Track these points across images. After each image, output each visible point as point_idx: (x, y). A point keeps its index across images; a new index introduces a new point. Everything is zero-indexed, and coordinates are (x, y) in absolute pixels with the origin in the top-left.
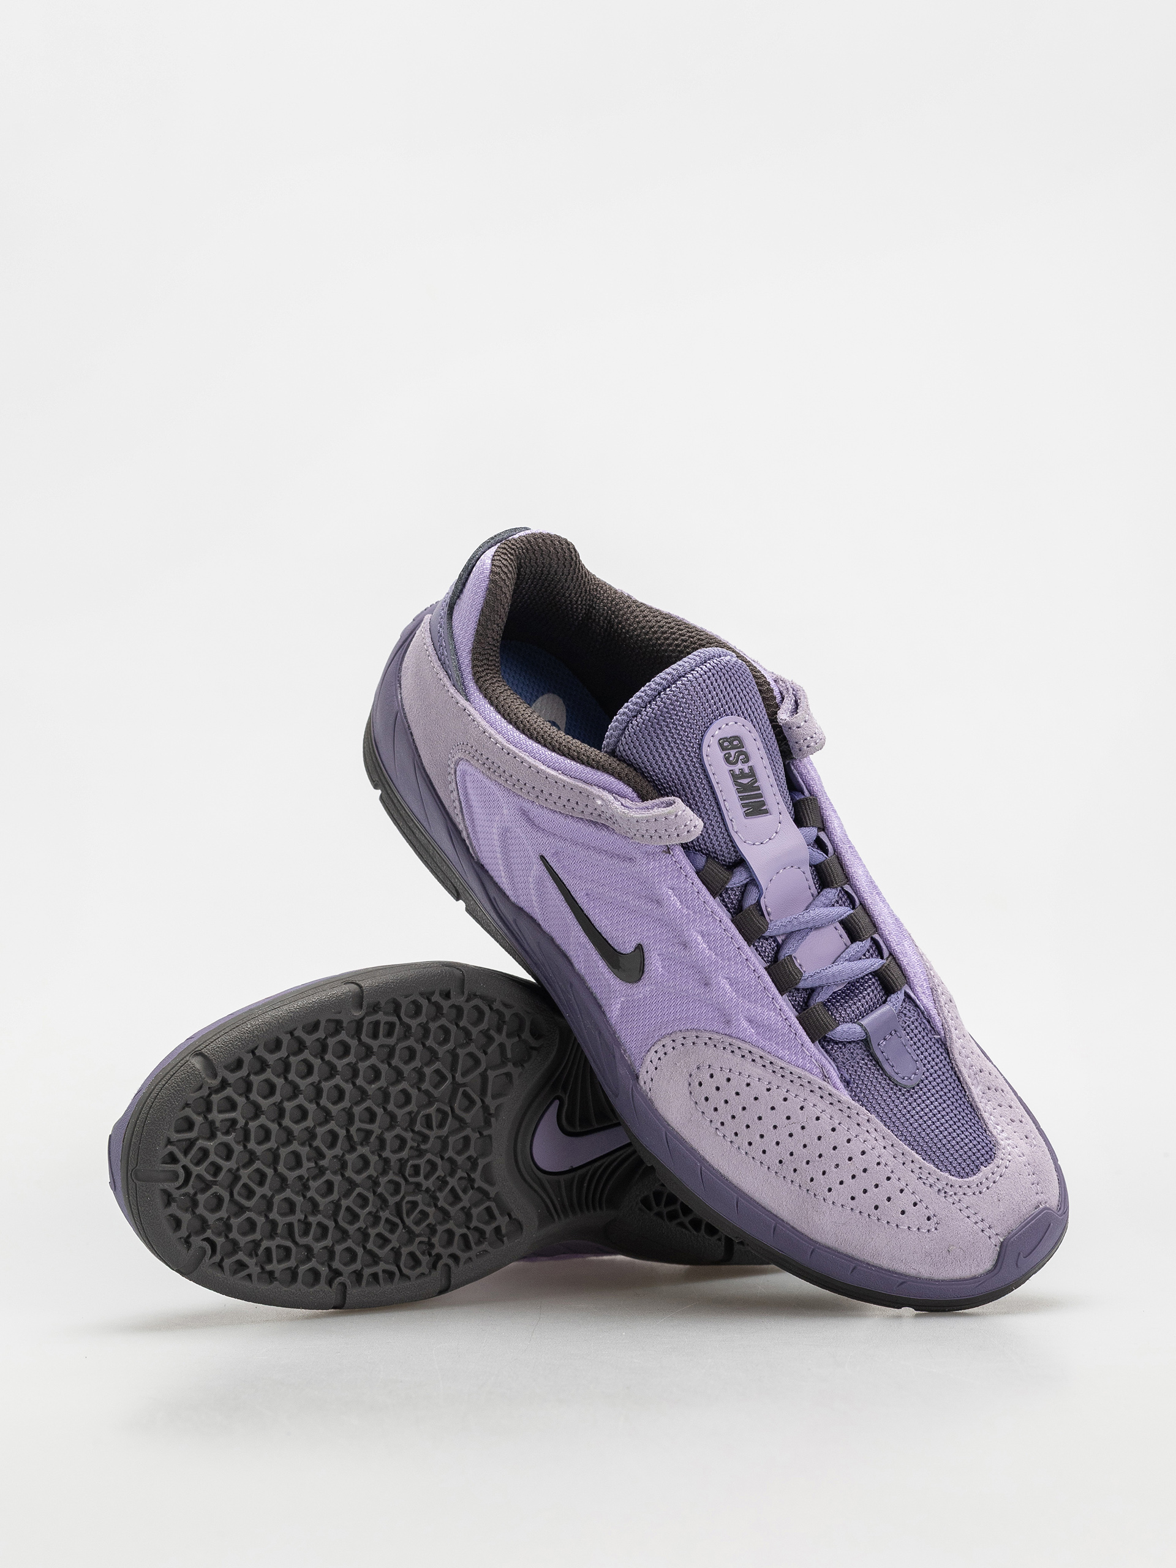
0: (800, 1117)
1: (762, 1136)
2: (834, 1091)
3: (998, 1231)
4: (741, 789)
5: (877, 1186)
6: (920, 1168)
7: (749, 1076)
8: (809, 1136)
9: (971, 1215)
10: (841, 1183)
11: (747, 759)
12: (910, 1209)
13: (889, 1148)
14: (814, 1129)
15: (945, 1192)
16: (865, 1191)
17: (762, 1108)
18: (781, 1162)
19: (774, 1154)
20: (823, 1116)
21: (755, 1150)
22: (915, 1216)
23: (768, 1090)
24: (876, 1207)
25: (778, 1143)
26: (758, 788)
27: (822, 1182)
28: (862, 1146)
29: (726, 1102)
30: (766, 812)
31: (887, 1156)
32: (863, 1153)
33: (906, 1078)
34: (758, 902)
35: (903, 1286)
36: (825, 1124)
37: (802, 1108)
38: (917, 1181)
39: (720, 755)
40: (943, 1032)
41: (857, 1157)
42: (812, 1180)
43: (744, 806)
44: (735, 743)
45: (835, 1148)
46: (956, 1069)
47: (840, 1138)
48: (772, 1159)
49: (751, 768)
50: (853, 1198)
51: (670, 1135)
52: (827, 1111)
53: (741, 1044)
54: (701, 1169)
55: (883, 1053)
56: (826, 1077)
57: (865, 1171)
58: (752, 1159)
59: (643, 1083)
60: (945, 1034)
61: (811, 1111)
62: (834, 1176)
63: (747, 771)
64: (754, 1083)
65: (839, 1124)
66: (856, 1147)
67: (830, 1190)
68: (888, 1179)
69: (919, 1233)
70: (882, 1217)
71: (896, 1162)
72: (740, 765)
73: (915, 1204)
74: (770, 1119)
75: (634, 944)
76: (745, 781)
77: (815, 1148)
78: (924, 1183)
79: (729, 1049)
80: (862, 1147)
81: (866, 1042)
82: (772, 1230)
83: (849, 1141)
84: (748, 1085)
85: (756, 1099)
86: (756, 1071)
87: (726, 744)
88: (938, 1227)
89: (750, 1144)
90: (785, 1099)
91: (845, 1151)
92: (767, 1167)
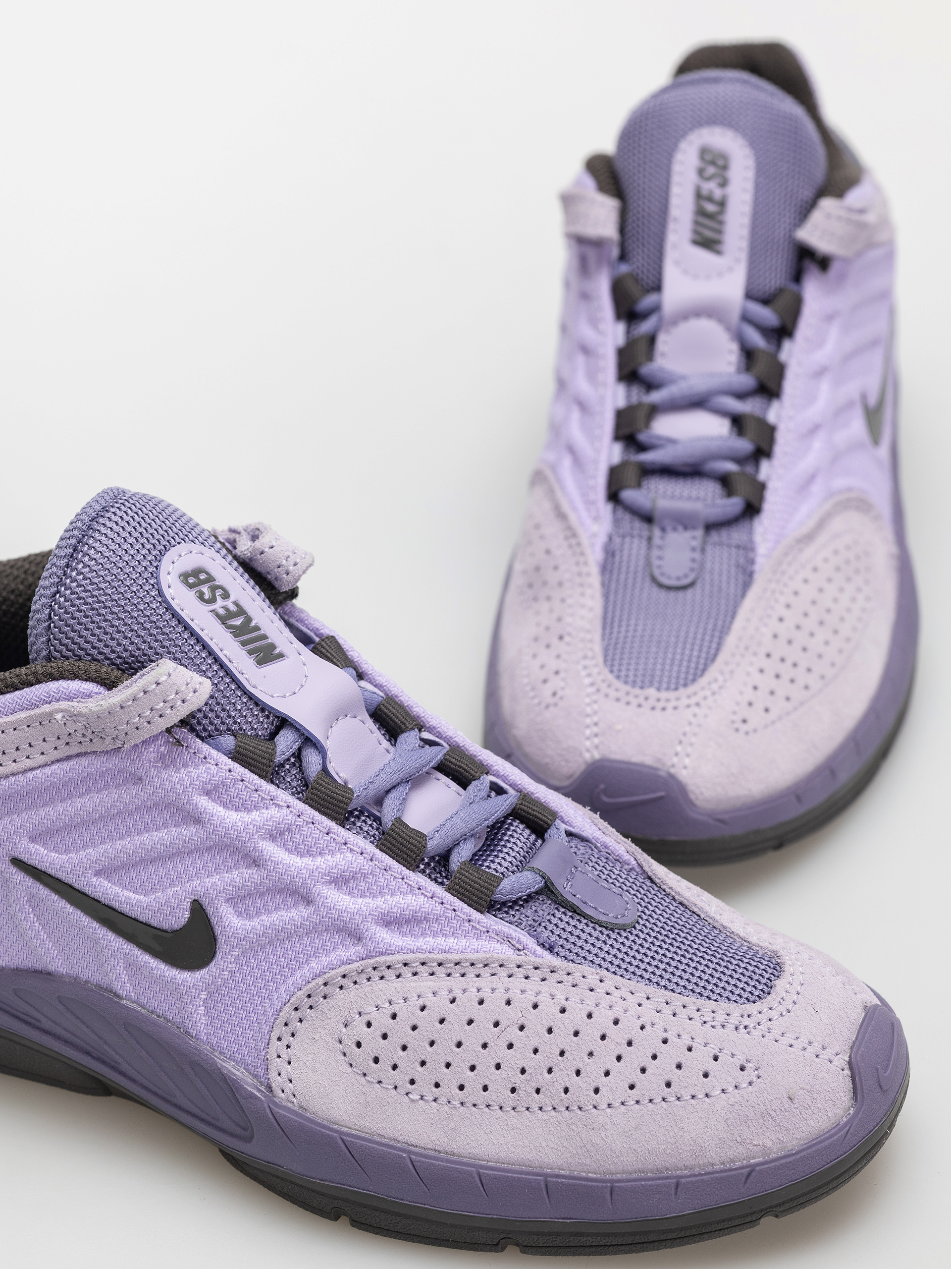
0: (510, 1016)
1: (473, 1068)
2: (538, 961)
3: (837, 1049)
4: (237, 632)
5: (654, 1057)
6: (698, 1010)
7: (419, 997)
8: (535, 1035)
9: (793, 1042)
10: (607, 1074)
11: (226, 595)
12: (711, 1066)
13: (645, 1002)
14: (536, 1022)
15: (746, 1027)
16: (643, 1070)
17: (456, 1029)
18: (513, 1090)
19: (499, 1082)
20: (540, 999)
21: (473, 1092)
22: (724, 1074)
23: (453, 1001)
24: (668, 1085)
25: (498, 1066)
26: (257, 628)
27: (581, 1087)
28: (610, 1014)
29: (404, 1048)
30: (281, 656)
31: (648, 1013)
32: (616, 1022)
33: (619, 916)
34: (325, 770)
35: (751, 1178)
36: (549, 1008)
37: (508, 1003)
38: (702, 1028)
39: (191, 594)
40: (632, 859)
41: (611, 1031)
42: (566, 1091)
43: (250, 652)
44: (203, 576)
45: (576, 1034)
46: (673, 893)
47: (576, 1016)
48: (499, 1093)
49: (236, 604)
50: (632, 1087)
51: (349, 1139)
52: (543, 991)
53: (388, 959)
54: (411, 1160)
55: (575, 896)
56: (519, 950)
57: (630, 1044)
58: (474, 1109)
59: (281, 1092)
60: (636, 859)
61: (523, 1002)
62: (593, 1070)
63: (233, 608)
64: (429, 1000)
65: (567, 999)
66: (603, 1019)
67: (597, 1091)
68: (665, 1041)
69: (739, 1091)
70: (683, 1093)
71: (663, 1015)
72: (220, 602)
73: (716, 1058)
74: (472, 1038)
75: (187, 905)
76: (238, 622)
77: (550, 1046)
78: (713, 1027)
79: (376, 975)
80: (612, 1015)
81: (548, 891)
82: (545, 1192)
83: (590, 1016)
84: (423, 1009)
85: (442, 1021)
86: (425, 984)
87: (191, 580)
88: (760, 1072)
89: (461, 1088)
90: (481, 1002)
91: (591, 1031)
92: (497, 1107)
